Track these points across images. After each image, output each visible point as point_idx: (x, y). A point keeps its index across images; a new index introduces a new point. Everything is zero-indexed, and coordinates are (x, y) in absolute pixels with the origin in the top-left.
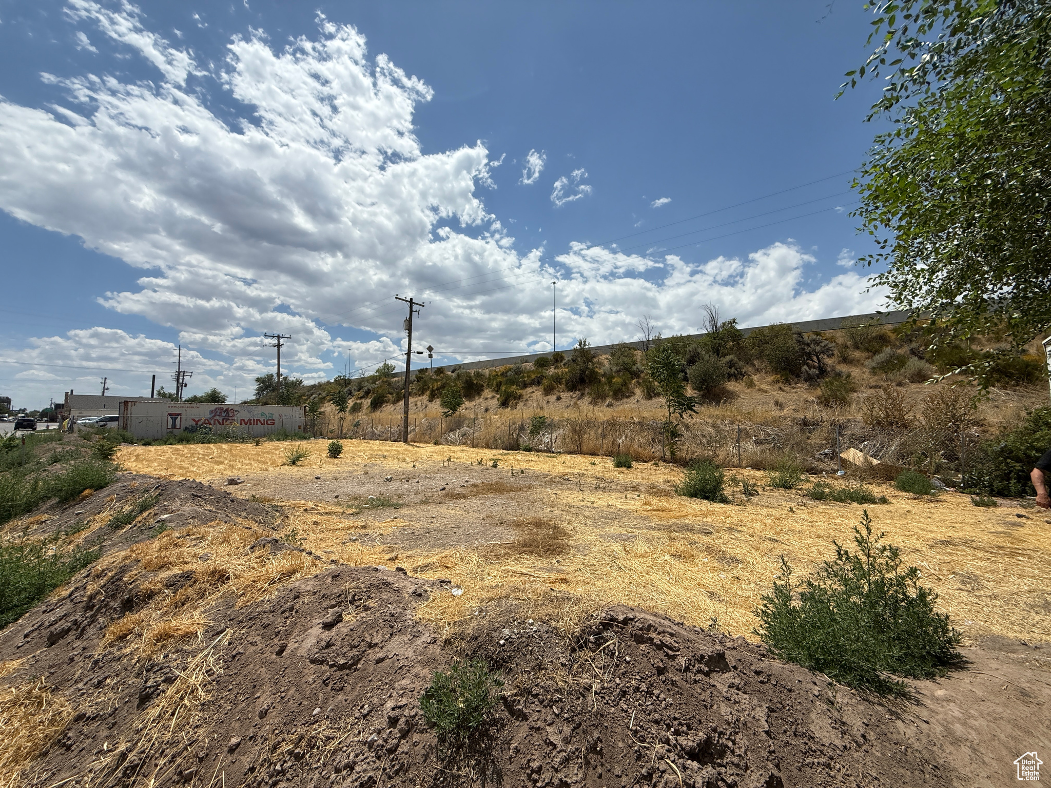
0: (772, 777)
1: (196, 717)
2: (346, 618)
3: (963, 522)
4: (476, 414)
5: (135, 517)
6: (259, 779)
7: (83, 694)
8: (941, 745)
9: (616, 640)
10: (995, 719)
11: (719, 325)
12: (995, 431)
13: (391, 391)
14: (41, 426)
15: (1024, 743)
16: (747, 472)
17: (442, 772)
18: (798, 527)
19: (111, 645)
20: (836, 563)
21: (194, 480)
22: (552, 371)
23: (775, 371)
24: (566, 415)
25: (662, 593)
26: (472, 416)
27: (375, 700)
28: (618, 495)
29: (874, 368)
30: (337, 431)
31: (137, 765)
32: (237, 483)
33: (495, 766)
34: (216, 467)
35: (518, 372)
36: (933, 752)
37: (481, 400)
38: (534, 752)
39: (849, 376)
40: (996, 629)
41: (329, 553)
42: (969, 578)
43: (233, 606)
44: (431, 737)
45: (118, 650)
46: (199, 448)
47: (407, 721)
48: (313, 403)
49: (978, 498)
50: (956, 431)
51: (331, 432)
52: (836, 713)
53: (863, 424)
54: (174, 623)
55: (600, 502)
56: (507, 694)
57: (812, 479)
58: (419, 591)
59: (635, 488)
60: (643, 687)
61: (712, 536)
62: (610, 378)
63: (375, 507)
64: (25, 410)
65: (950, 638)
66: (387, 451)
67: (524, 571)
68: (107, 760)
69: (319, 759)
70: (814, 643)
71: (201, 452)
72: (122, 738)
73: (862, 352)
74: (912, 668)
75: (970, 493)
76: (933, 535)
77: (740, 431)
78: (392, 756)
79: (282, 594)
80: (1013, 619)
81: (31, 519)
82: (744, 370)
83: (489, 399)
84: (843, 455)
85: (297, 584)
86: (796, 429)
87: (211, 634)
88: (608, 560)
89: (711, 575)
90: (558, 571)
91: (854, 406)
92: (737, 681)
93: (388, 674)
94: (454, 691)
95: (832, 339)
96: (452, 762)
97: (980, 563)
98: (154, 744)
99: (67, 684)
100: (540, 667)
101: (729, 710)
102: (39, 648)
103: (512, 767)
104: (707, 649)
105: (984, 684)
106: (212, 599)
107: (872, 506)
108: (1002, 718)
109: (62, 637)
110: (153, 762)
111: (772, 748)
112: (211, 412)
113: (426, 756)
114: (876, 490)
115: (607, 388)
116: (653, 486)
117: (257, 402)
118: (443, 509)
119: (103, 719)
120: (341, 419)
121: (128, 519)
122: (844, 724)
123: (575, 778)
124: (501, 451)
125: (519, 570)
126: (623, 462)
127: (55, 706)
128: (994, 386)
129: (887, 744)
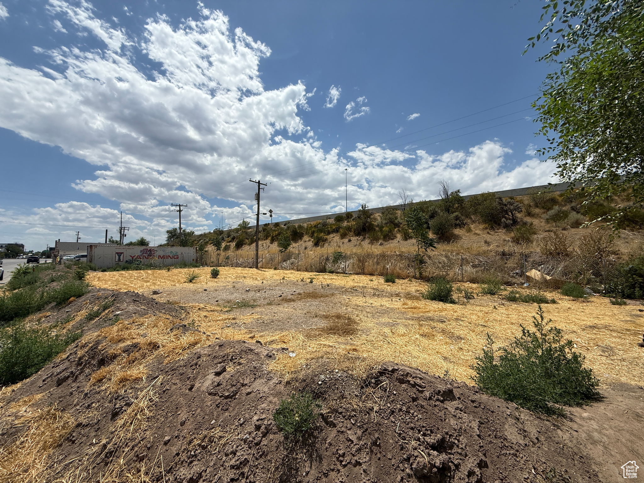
0: (481, 461)
1: (144, 425)
2: (228, 369)
3: (604, 315)
4: (299, 251)
5: (100, 313)
6: (182, 459)
7: (80, 412)
8: (585, 444)
9: (388, 382)
10: (619, 430)
11: (449, 193)
12: (626, 258)
13: (247, 237)
14: (42, 261)
15: (637, 444)
16: (467, 285)
17: (287, 456)
18: (499, 318)
19: (94, 385)
20: (522, 338)
21: (134, 292)
22: (345, 224)
23: (485, 222)
24: (354, 251)
25: (415, 357)
26: (297, 252)
27: (247, 416)
28: (387, 299)
29: (547, 219)
30: (216, 262)
31: (113, 451)
32: (158, 294)
33: (318, 453)
34: (145, 284)
35: (325, 225)
36: (580, 449)
37: (302, 242)
38: (340, 445)
39: (532, 224)
40: (623, 379)
41: (214, 334)
42: (607, 348)
43: (162, 363)
44: (280, 437)
45: (98, 388)
46: (135, 273)
47: (266, 427)
48: (201, 245)
49: (614, 300)
50: (600, 258)
51: (212, 263)
52: (520, 425)
53: (541, 254)
54: (129, 373)
55: (376, 303)
56: (324, 412)
57: (508, 289)
58: (270, 354)
59: (397, 295)
60: (404, 408)
61: (445, 324)
62: (381, 227)
63: (239, 307)
64: (32, 251)
65: (593, 383)
66: (246, 274)
67: (331, 344)
68: (95, 449)
69: (216, 449)
70: (507, 384)
71: (136, 275)
72: (103, 436)
73: (540, 209)
74: (568, 400)
75: (609, 297)
76: (584, 322)
77: (463, 259)
78: (257, 447)
79: (191, 356)
80: (635, 373)
81: (41, 315)
82: (465, 222)
83: (307, 242)
84: (527, 274)
85: (199, 350)
86: (498, 258)
87: (150, 378)
88: (381, 338)
89: (445, 347)
90: (351, 344)
91: (534, 243)
92: (460, 406)
93: (254, 401)
94: (292, 410)
95: (521, 202)
96: (292, 450)
97: (614, 340)
98: (121, 440)
99: (70, 407)
100: (343, 397)
101: (455, 422)
102: (52, 387)
103: (328, 454)
104: (442, 387)
105: (613, 410)
106: (150, 359)
107: (546, 305)
108: (623, 430)
109: (65, 381)
110: (122, 450)
111: (482, 444)
112: (141, 251)
113: (277, 447)
114: (549, 295)
115: (379, 234)
116: (408, 294)
117: (167, 245)
118: (281, 308)
119: (92, 426)
120: (218, 255)
121: (97, 314)
122: (525, 431)
123: (364, 460)
124: (315, 273)
125: (328, 344)
126: (390, 279)
127: (65, 419)
128: (625, 229)
129: (552, 443)
